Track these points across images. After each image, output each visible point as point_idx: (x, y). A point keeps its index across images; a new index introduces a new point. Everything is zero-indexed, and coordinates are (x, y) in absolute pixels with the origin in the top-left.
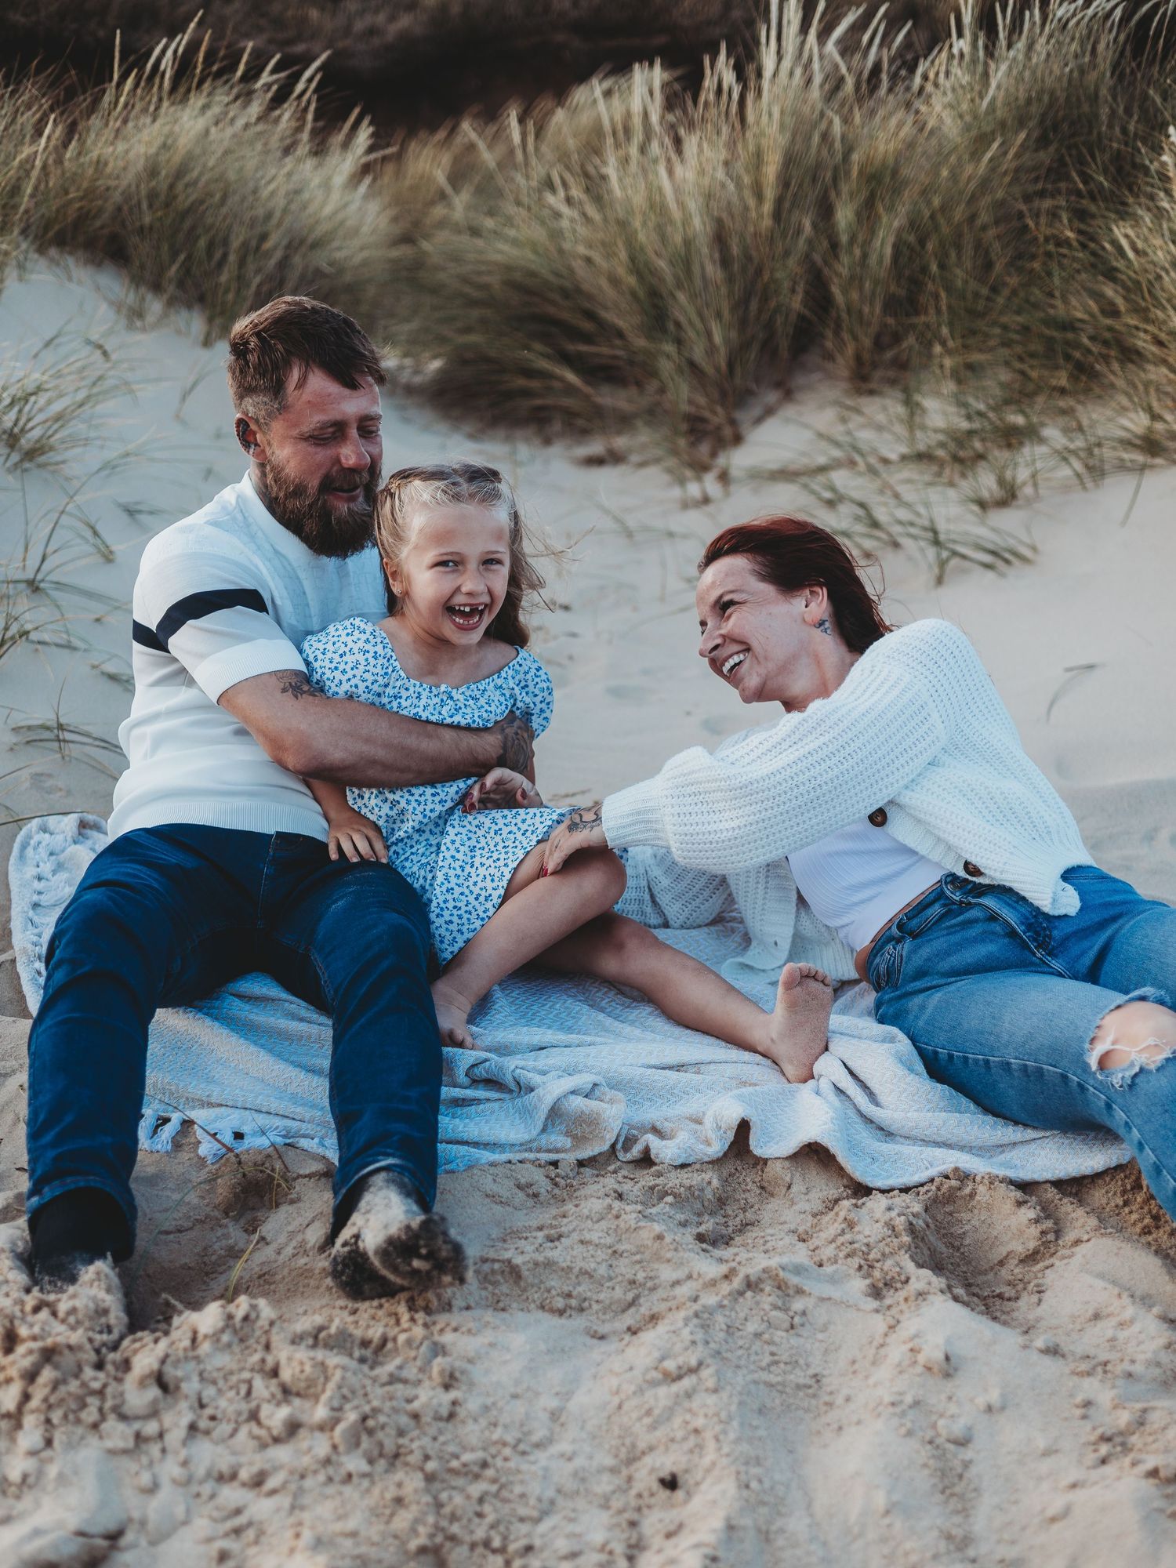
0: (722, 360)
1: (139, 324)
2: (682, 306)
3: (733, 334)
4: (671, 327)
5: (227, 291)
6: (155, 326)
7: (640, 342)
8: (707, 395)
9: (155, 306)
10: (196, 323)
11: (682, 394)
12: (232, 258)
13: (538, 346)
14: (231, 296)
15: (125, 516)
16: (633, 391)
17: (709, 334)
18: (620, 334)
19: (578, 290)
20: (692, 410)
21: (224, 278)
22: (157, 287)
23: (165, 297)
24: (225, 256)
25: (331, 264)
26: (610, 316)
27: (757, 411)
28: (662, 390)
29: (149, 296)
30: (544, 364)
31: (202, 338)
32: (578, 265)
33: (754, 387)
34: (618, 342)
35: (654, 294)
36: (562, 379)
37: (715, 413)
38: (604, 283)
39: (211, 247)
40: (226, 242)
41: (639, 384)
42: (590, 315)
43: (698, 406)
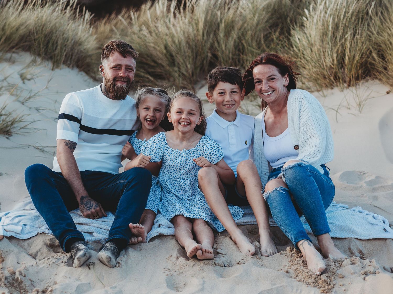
0: (190, 72)
1: (35, 64)
2: (179, 59)
3: (193, 66)
4: (176, 64)
5: (58, 56)
6: (39, 65)
7: (168, 68)
8: (187, 81)
9: (39, 60)
10: (50, 64)
11: (180, 81)
12: (59, 47)
13: (142, 70)
14: (59, 57)
15: (36, 111)
16: (166, 81)
17: (187, 66)
18: (163, 66)
19: (151, 55)
20: (183, 85)
21: (57, 52)
22: (39, 55)
23: (41, 58)
24: (57, 46)
25: (84, 50)
26: (160, 62)
27: (200, 86)
28: (174, 80)
29: (37, 58)
30: (142, 74)
31: (51, 68)
32: (151, 49)
33: (199, 79)
34: (162, 68)
35: (172, 56)
36: (148, 78)
37: (188, 86)
38: (158, 53)
39: (53, 44)
40: (57, 42)
41: (168, 79)
42: (155, 62)
43: (184, 84)
